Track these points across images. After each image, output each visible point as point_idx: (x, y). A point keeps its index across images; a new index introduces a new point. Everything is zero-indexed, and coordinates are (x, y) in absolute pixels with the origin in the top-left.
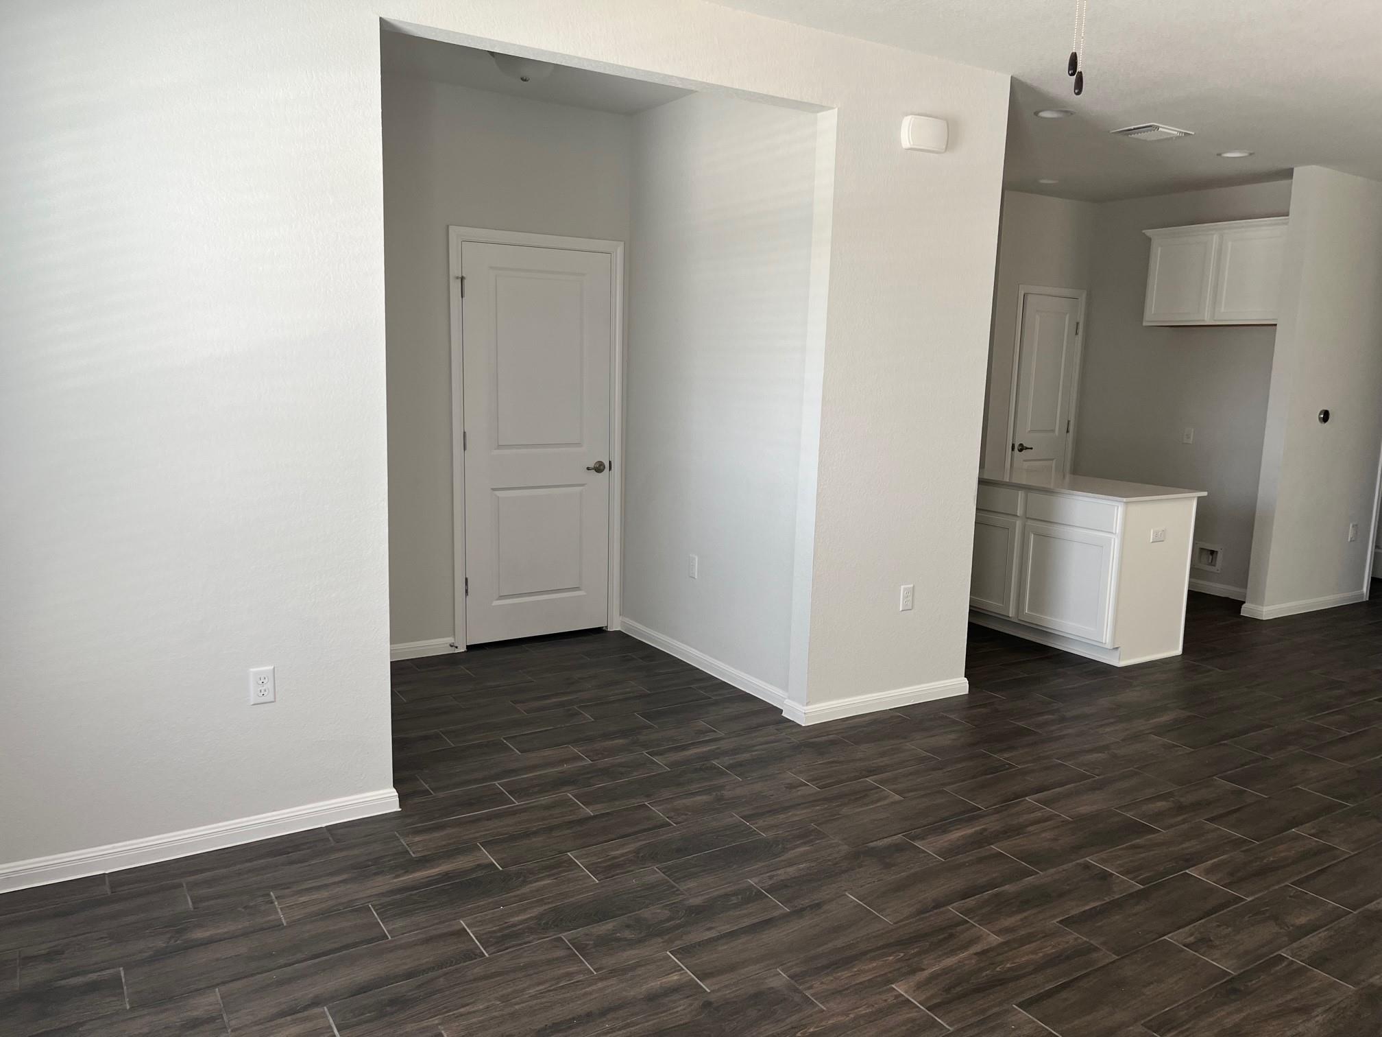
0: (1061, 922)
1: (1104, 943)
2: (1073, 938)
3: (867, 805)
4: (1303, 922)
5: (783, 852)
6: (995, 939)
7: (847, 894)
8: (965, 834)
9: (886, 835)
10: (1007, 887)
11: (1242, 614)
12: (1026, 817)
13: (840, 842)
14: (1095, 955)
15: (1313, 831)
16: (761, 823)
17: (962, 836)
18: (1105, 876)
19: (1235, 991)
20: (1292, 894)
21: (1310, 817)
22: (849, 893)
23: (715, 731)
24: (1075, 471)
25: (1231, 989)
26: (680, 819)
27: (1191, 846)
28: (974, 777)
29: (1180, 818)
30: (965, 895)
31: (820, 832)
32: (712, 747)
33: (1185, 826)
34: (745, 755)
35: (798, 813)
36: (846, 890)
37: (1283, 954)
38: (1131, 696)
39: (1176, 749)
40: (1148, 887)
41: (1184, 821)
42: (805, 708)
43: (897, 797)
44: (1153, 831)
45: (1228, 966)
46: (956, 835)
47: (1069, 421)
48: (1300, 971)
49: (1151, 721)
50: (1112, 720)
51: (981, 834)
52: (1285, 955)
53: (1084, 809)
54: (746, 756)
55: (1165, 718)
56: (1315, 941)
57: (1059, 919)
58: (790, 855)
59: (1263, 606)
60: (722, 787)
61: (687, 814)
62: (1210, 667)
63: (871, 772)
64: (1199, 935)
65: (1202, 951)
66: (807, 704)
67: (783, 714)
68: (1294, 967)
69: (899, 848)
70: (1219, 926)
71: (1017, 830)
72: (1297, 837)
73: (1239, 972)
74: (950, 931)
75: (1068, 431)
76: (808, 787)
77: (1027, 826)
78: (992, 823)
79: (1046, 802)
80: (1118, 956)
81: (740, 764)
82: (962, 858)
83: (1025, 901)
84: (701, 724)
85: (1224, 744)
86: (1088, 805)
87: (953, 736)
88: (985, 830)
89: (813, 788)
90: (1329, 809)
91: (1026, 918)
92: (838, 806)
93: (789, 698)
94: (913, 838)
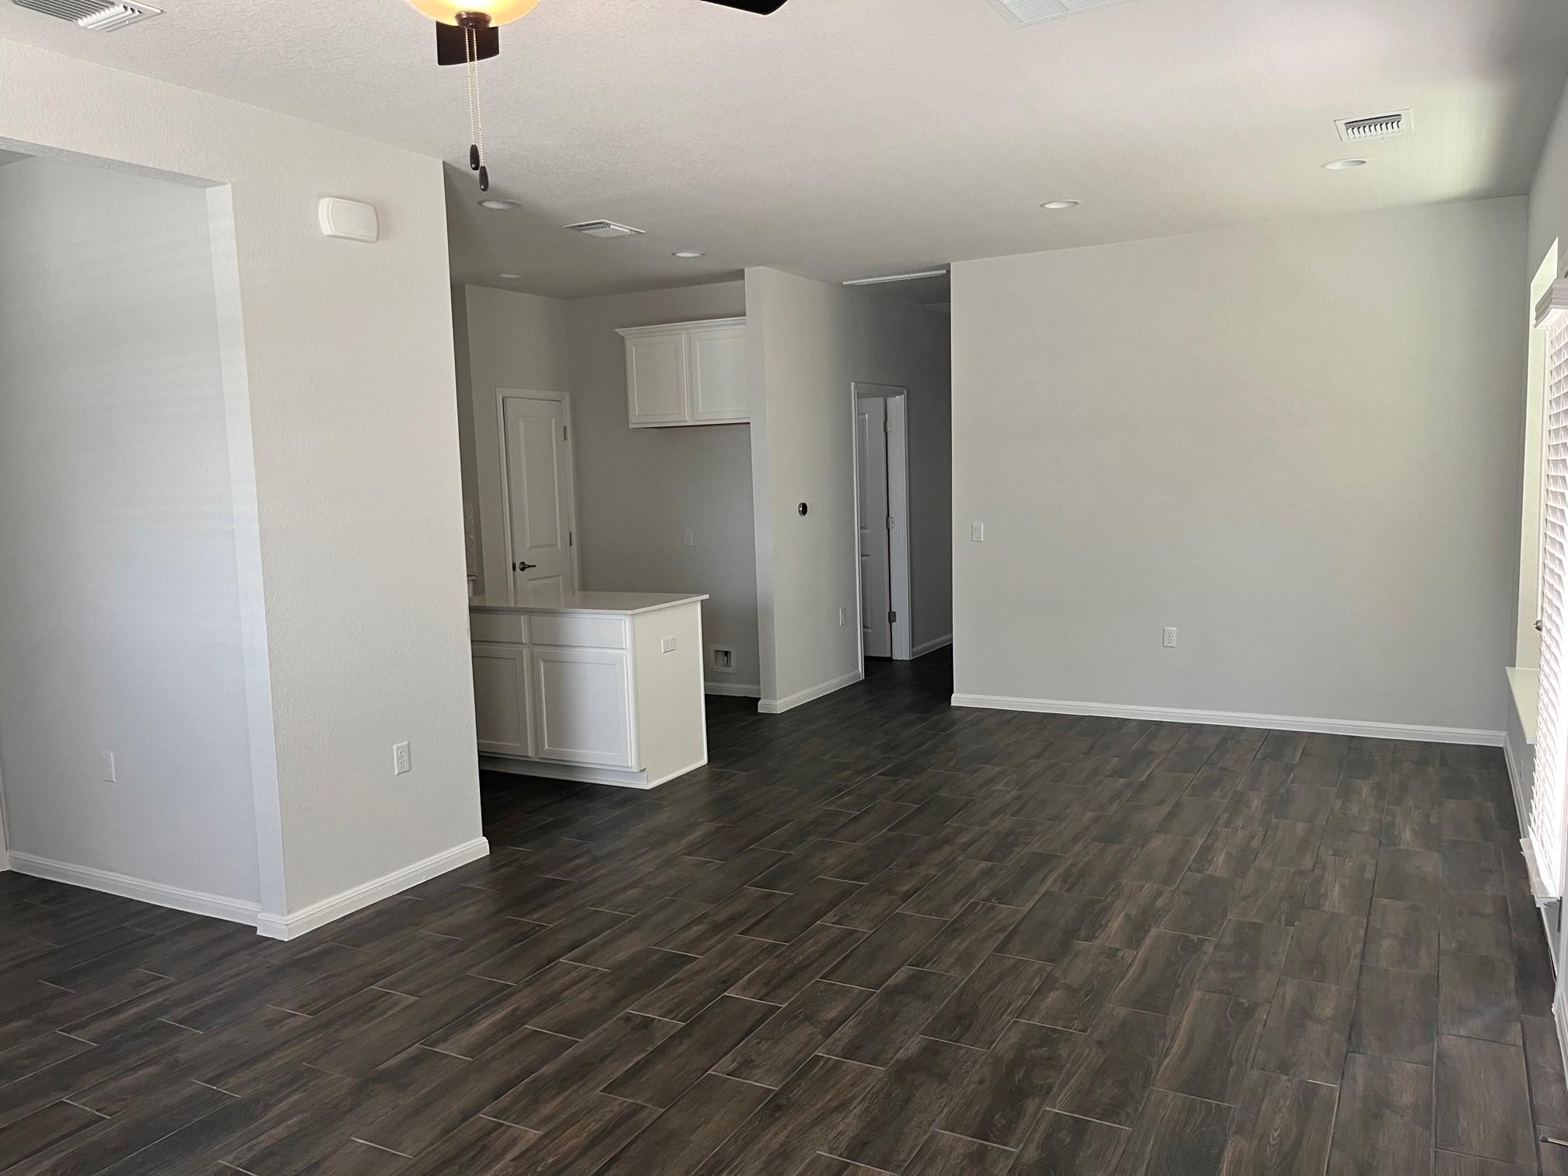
0: (603, 1091)
1: (649, 1100)
2: (618, 1103)
3: (375, 1018)
4: (833, 1016)
5: (265, 1110)
6: (534, 1134)
7: (353, 1138)
8: (494, 1021)
9: (399, 1050)
10: (545, 1069)
11: (759, 711)
12: (560, 982)
13: (341, 1076)
14: (642, 1115)
15: (834, 920)
16: (232, 1081)
17: (491, 1023)
18: (647, 1023)
19: (779, 1107)
20: (822, 989)
21: (832, 905)
22: (355, 1137)
23: (162, 978)
24: (585, 586)
25: (775, 1107)
26: (114, 1108)
27: (730, 964)
28: (499, 952)
29: (715, 939)
30: (498, 1094)
31: (314, 1069)
32: (160, 999)
33: (721, 946)
34: (205, 999)
35: (284, 1054)
36: (351, 1135)
37: (819, 1054)
38: (661, 818)
39: (709, 865)
40: (690, 1022)
41: (720, 941)
42: (287, 918)
43: (413, 999)
44: (692, 959)
45: (770, 1084)
46: (484, 1024)
47: (570, 533)
48: (837, 1066)
49: (683, 841)
50: (644, 850)
51: (512, 1015)
52: (821, 1054)
53: (622, 956)
54: (208, 1000)
55: (697, 834)
56: (846, 1031)
57: (601, 1089)
58: (274, 1112)
59: (776, 700)
60: (175, 1049)
61: (125, 1099)
62: (733, 772)
63: (377, 977)
64: (741, 1059)
65: (744, 1075)
66: (289, 913)
67: (259, 933)
68: (830, 1064)
69: (416, 1061)
70: (758, 1043)
71: (554, 999)
72: (823, 928)
73: (780, 1086)
74: (481, 1143)
75: (571, 544)
76: (297, 1017)
77: (563, 991)
78: (523, 1000)
79: (582, 959)
80: (664, 1108)
81: (199, 1013)
82: (491, 1051)
83: (565, 1079)
84: (142, 972)
85: (753, 849)
86: (626, 949)
87: (473, 909)
88: (515, 1010)
89: (304, 1016)
90: (846, 893)
91: (566, 1098)
92: (336, 1031)
93: (264, 911)
94: (435, 1043)
